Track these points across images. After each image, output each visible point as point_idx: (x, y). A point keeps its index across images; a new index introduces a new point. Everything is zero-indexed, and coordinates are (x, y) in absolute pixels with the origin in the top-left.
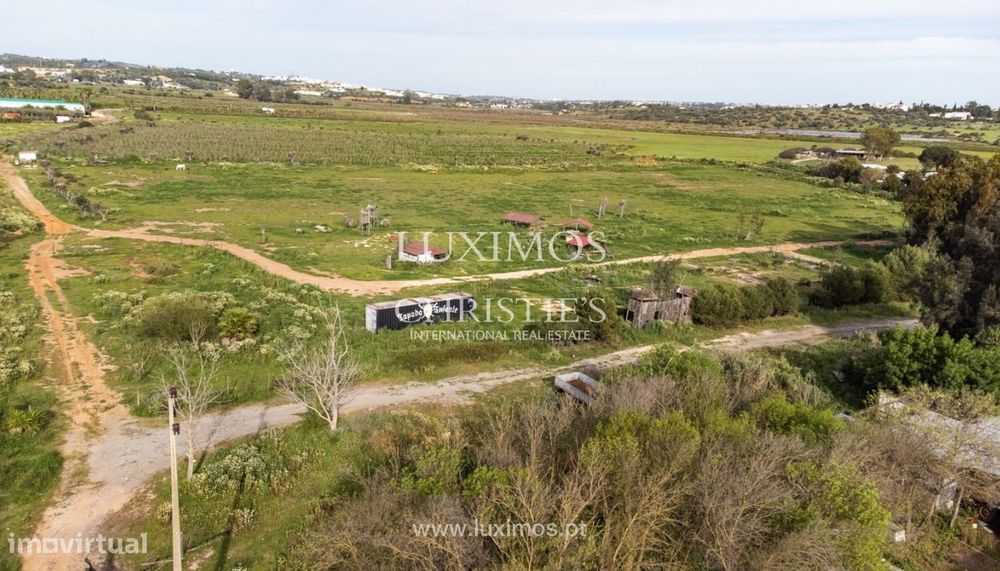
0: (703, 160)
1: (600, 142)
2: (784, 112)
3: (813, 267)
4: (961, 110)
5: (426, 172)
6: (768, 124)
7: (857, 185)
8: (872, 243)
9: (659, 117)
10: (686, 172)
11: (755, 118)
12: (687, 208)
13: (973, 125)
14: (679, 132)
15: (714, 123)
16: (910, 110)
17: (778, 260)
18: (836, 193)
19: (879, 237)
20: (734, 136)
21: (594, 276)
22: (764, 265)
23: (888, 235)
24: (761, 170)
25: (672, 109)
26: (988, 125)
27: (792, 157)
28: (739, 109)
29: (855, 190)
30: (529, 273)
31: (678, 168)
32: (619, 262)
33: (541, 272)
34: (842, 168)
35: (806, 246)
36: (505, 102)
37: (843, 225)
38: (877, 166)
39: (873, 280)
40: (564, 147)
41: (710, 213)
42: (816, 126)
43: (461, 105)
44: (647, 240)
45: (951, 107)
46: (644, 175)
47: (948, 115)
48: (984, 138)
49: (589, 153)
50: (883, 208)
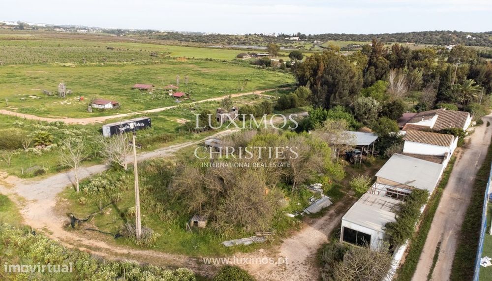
0: (207, 59)
1: (154, 51)
2: (230, 37)
3: (269, 98)
4: (295, 36)
5: (69, 67)
6: (224, 42)
7: (271, 68)
8: (284, 89)
9: (175, 39)
10: (201, 64)
11: (219, 40)
12: (212, 79)
13: (301, 43)
14: (187, 46)
15: (201, 42)
16: (278, 37)
17: (257, 97)
18: (265, 71)
19: (286, 87)
20: (213, 48)
21: (193, 108)
22: (253, 99)
23: (288, 85)
24: (232, 63)
25: (180, 34)
26: (306, 42)
27: (242, 57)
28: (211, 35)
29: (270, 70)
30: (163, 109)
31: (198, 63)
32: (199, 102)
33: (169, 108)
34: (263, 61)
35: (264, 91)
36: (85, 29)
37: (271, 83)
38: (276, 60)
39: (293, 99)
40: (137, 53)
41: (222, 81)
42: (244, 43)
43: (58, 30)
44: (204, 93)
45: (292, 35)
46: (183, 66)
47: (292, 39)
48: (306, 48)
49: (152, 56)
50: (283, 76)
